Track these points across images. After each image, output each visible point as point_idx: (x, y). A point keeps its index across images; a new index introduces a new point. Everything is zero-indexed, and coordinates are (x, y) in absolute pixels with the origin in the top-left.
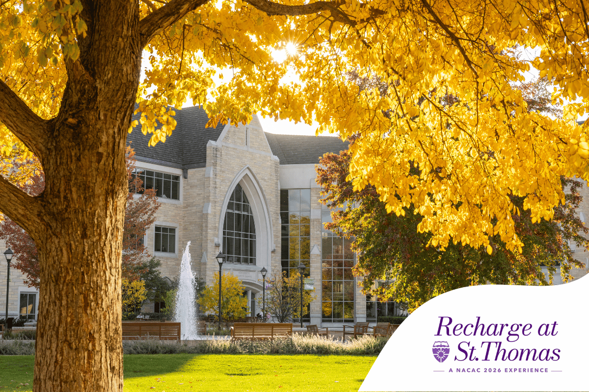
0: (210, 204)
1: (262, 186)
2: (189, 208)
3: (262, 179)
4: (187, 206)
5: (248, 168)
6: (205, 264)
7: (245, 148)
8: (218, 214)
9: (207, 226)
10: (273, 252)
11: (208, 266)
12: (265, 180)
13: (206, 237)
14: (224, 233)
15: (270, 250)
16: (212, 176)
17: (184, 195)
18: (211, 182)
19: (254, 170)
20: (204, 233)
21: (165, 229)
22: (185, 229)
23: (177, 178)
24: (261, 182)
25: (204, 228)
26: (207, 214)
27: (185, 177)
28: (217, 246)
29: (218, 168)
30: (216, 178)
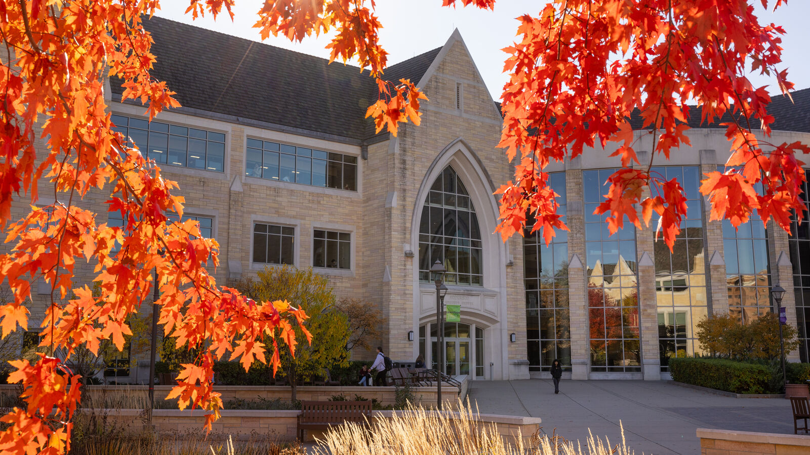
0: (396, 194)
1: (487, 169)
2: (370, 203)
3: (487, 158)
4: (368, 200)
5: (461, 141)
6: (388, 284)
7: (456, 112)
8: (409, 208)
9: (390, 228)
10: (510, 265)
11: (393, 288)
12: (491, 160)
13: (390, 242)
14: (421, 238)
15: (504, 262)
16: (397, 150)
17: (364, 184)
18: (397, 161)
19: (473, 146)
20: (387, 237)
21: (332, 235)
22: (365, 234)
23: (354, 159)
24: (485, 163)
25: (387, 230)
26: (391, 208)
27: (364, 158)
28: (409, 255)
29: (409, 140)
30: (404, 155)
